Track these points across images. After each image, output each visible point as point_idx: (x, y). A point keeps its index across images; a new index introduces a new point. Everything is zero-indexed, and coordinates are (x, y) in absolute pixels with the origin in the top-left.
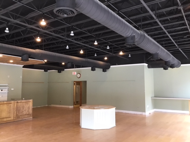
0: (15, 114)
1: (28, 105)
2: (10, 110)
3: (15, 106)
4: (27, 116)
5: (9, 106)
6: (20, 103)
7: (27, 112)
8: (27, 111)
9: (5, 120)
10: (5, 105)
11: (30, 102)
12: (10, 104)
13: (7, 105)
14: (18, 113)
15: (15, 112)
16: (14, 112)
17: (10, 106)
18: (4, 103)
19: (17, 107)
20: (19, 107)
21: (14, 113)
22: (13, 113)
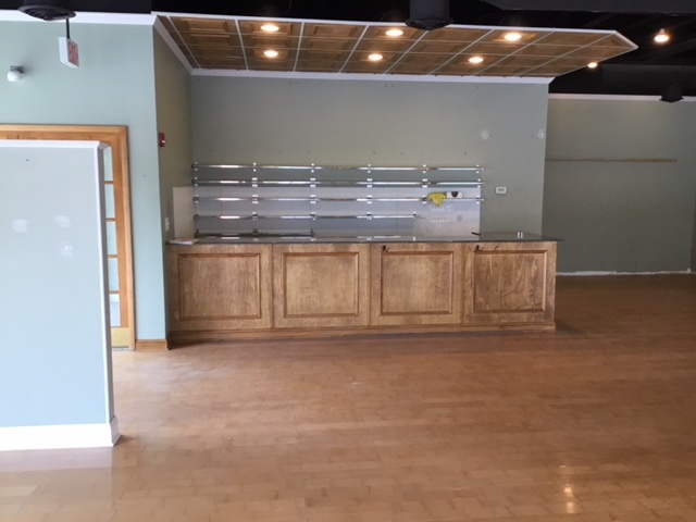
0: (469, 302)
1: (534, 267)
2: (445, 283)
3: (469, 264)
4: (525, 315)
5: (440, 265)
6: (490, 256)
7: (528, 300)
8: (526, 293)
9: (425, 320)
10: (424, 257)
11: (543, 252)
12: (444, 258)
13: (431, 259)
14: (480, 299)
15: (471, 293)
16: (464, 292)
17: (446, 264)
18: (420, 250)
19: (477, 273)
20: (488, 272)
21: (464, 298)
22: (457, 295)
